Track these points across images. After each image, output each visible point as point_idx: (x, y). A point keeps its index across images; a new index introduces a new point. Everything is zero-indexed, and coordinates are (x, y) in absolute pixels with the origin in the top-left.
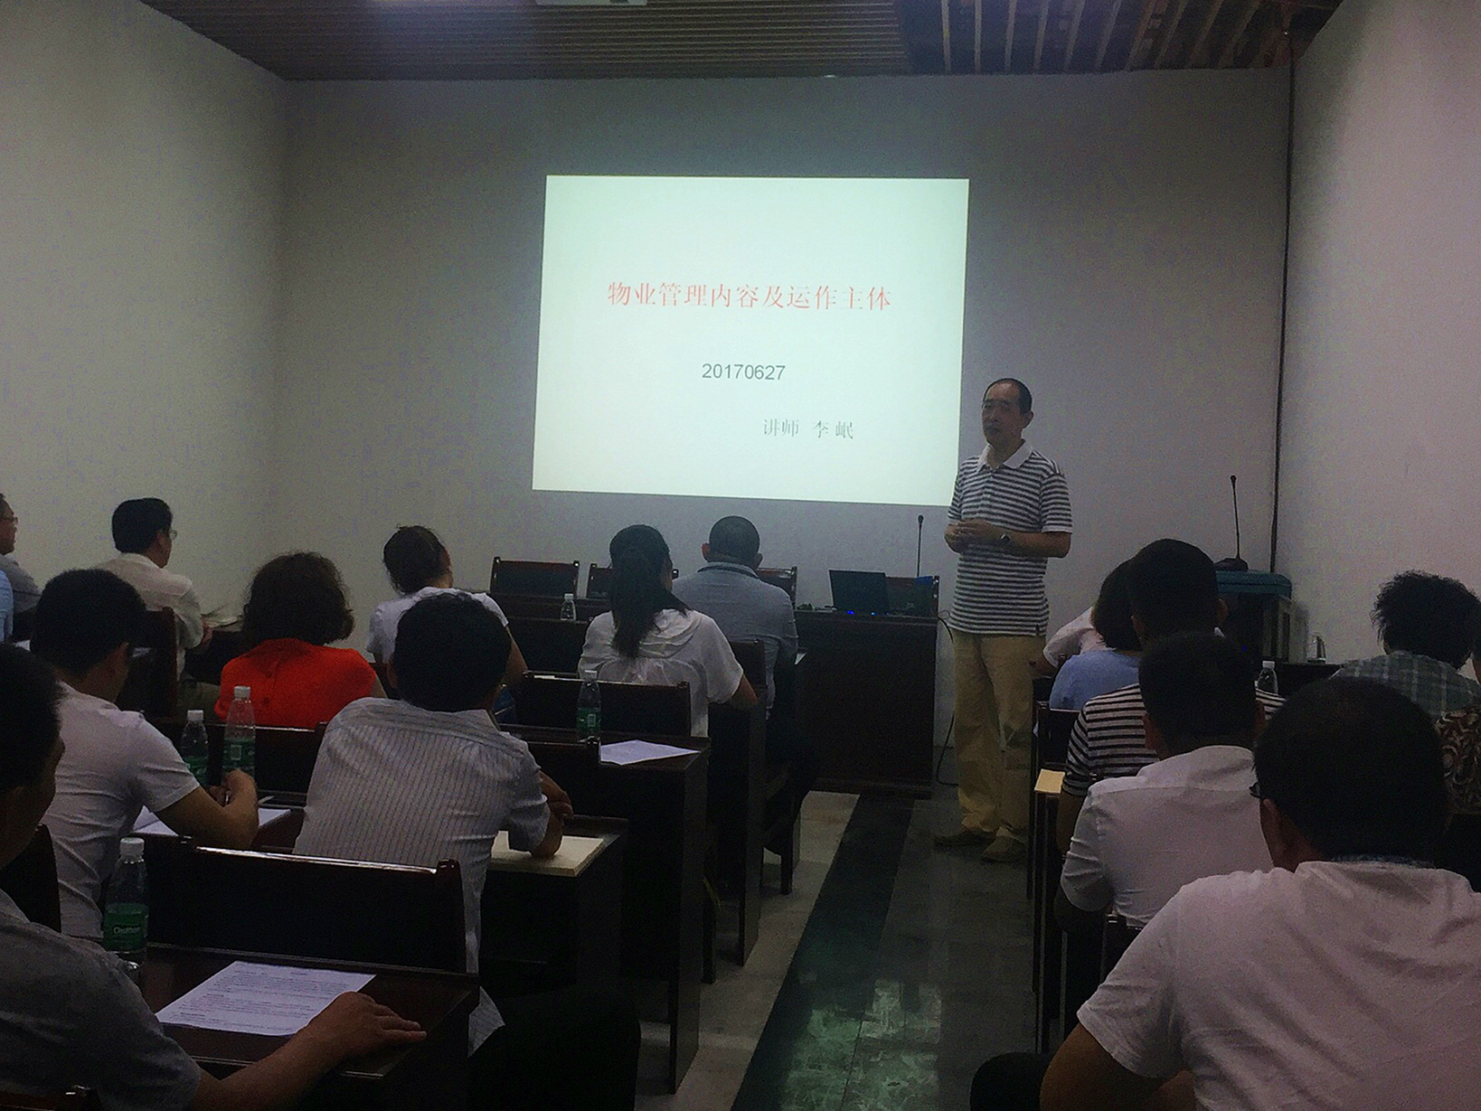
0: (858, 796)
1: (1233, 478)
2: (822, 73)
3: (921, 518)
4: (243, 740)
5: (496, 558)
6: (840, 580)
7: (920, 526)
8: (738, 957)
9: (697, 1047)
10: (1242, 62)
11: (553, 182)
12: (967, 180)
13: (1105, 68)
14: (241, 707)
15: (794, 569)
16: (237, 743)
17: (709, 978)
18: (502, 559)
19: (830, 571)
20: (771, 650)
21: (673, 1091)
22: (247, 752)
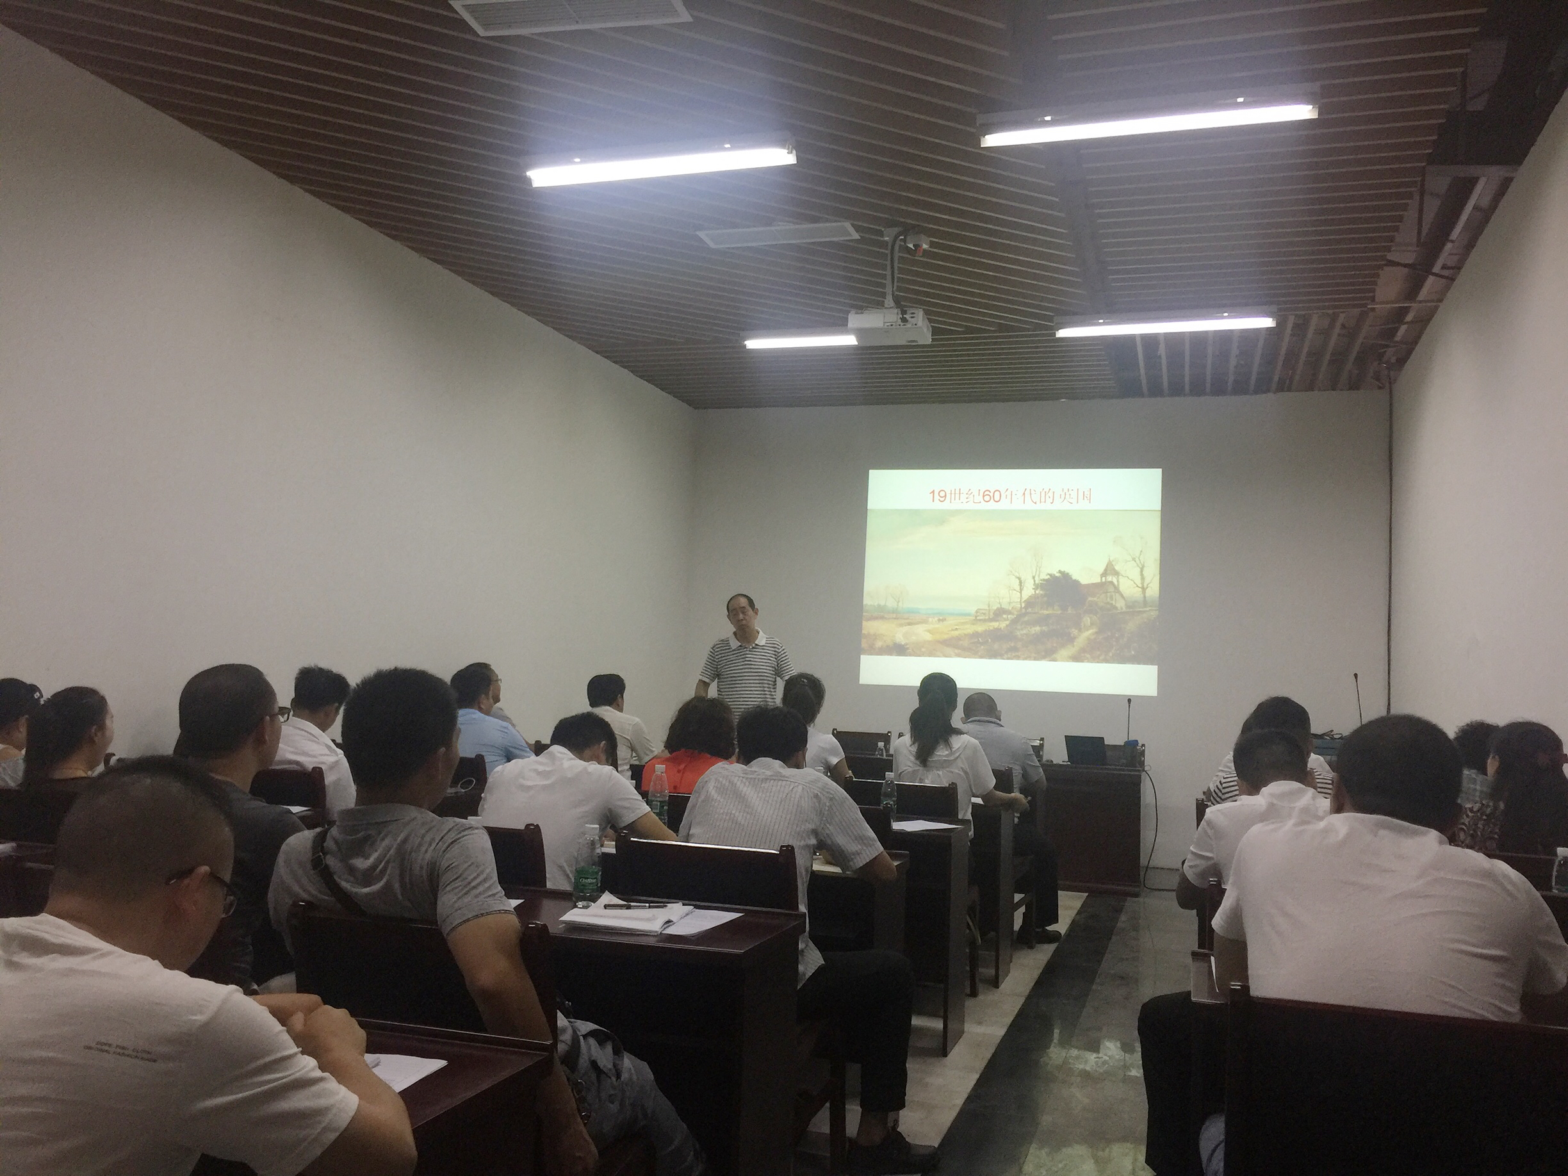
0: (1087, 894)
1: (1356, 675)
2: (1058, 399)
3: (1129, 701)
4: (661, 800)
5: (834, 730)
6: (1074, 743)
7: (1129, 706)
8: (995, 983)
9: (963, 1032)
10: (1354, 386)
11: (873, 474)
12: (1161, 470)
13: (1256, 392)
14: (660, 778)
15: (1042, 739)
16: (657, 801)
17: (974, 994)
18: (838, 730)
19: (1065, 736)
20: (1017, 772)
21: (945, 1055)
22: (663, 807)
